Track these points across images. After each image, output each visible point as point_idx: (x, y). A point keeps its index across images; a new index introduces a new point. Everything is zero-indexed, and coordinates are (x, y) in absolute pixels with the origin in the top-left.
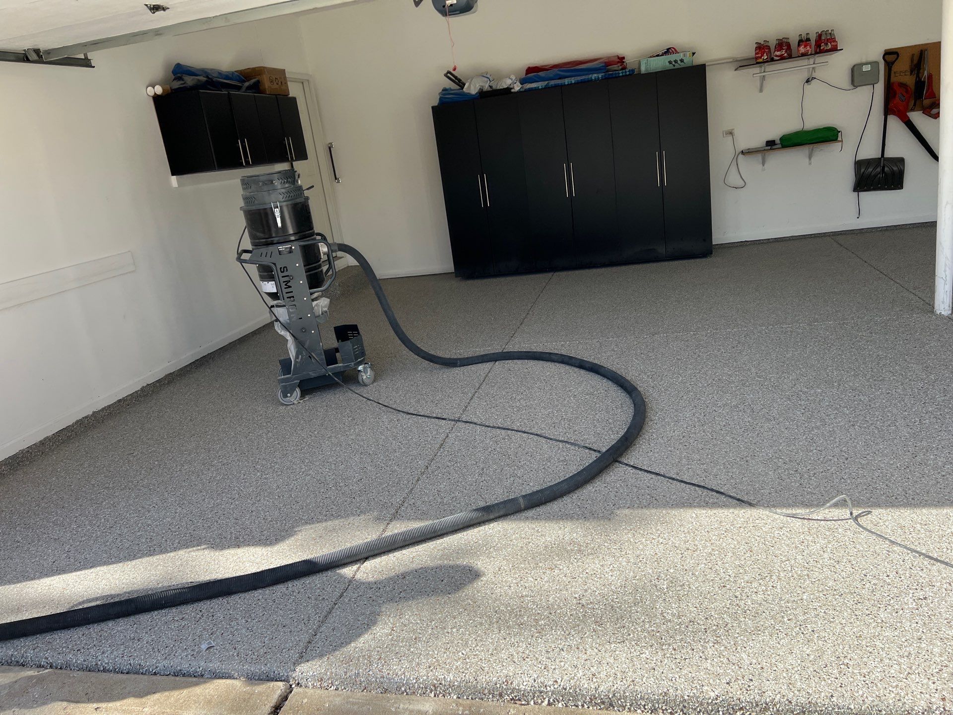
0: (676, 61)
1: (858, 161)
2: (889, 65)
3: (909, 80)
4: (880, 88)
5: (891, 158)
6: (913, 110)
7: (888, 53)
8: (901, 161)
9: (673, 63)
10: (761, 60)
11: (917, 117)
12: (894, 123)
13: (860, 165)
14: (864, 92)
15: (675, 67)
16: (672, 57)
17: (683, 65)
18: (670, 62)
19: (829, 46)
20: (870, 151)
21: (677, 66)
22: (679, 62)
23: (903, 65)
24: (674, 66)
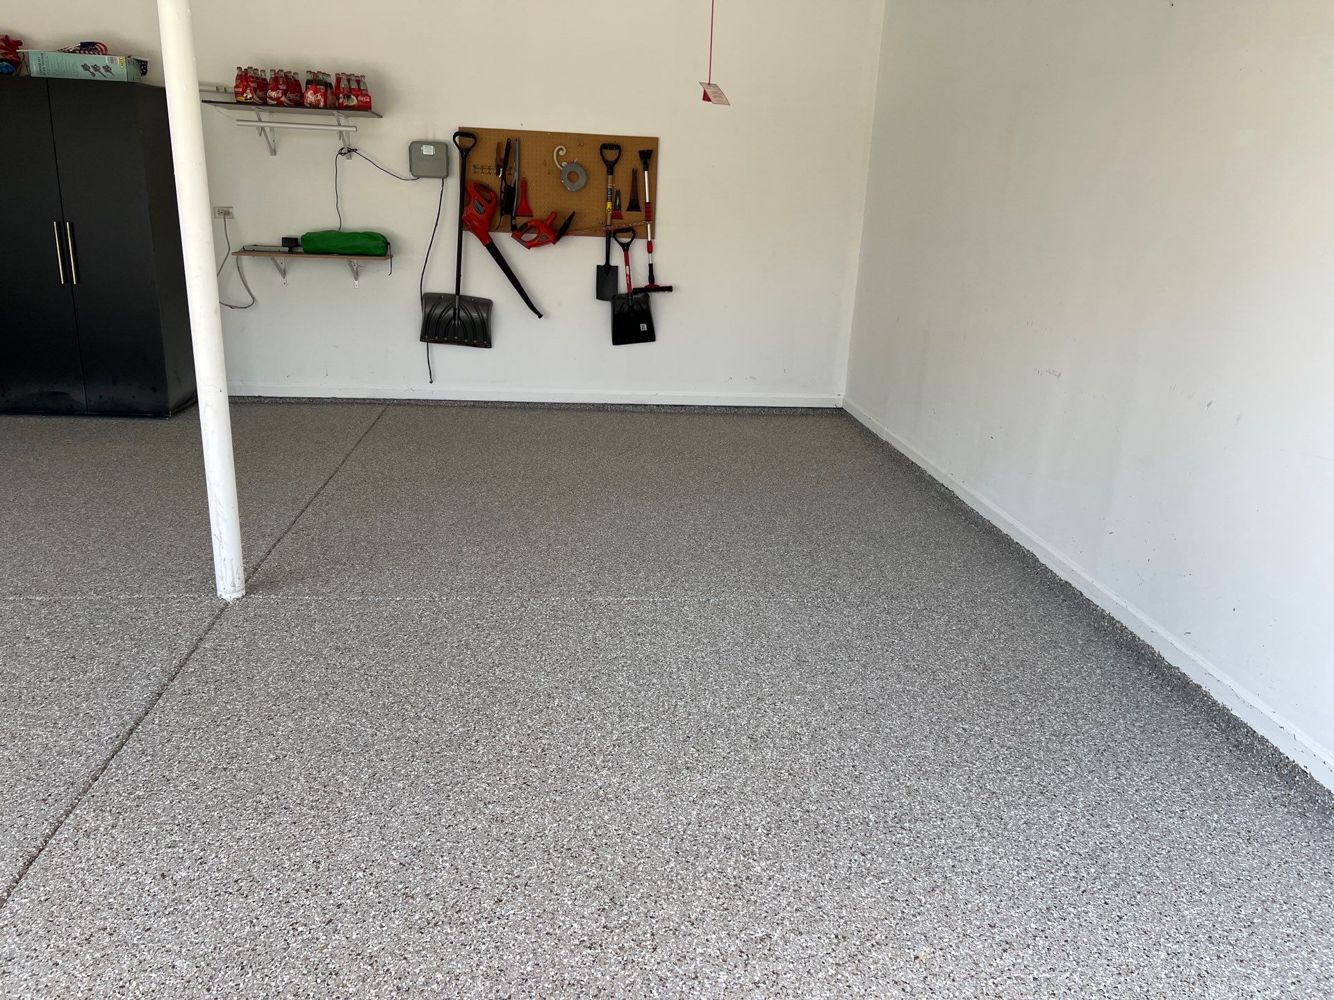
0: (96, 68)
1: (425, 294)
2: (465, 153)
3: (494, 181)
4: (454, 184)
5: (471, 297)
6: (497, 230)
7: (462, 133)
8: (487, 305)
9: (92, 70)
10: (242, 99)
11: (505, 240)
12: (474, 245)
13: (429, 300)
14: (430, 187)
15: (95, 78)
16: (91, 59)
17: (109, 77)
18: (85, 67)
19: (354, 101)
20: (442, 283)
21: (98, 77)
22: (102, 70)
23: (485, 157)
24: (94, 75)
